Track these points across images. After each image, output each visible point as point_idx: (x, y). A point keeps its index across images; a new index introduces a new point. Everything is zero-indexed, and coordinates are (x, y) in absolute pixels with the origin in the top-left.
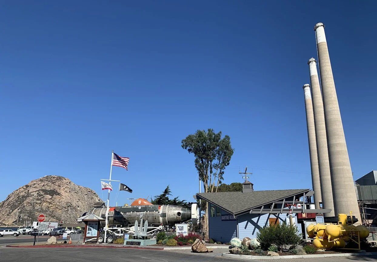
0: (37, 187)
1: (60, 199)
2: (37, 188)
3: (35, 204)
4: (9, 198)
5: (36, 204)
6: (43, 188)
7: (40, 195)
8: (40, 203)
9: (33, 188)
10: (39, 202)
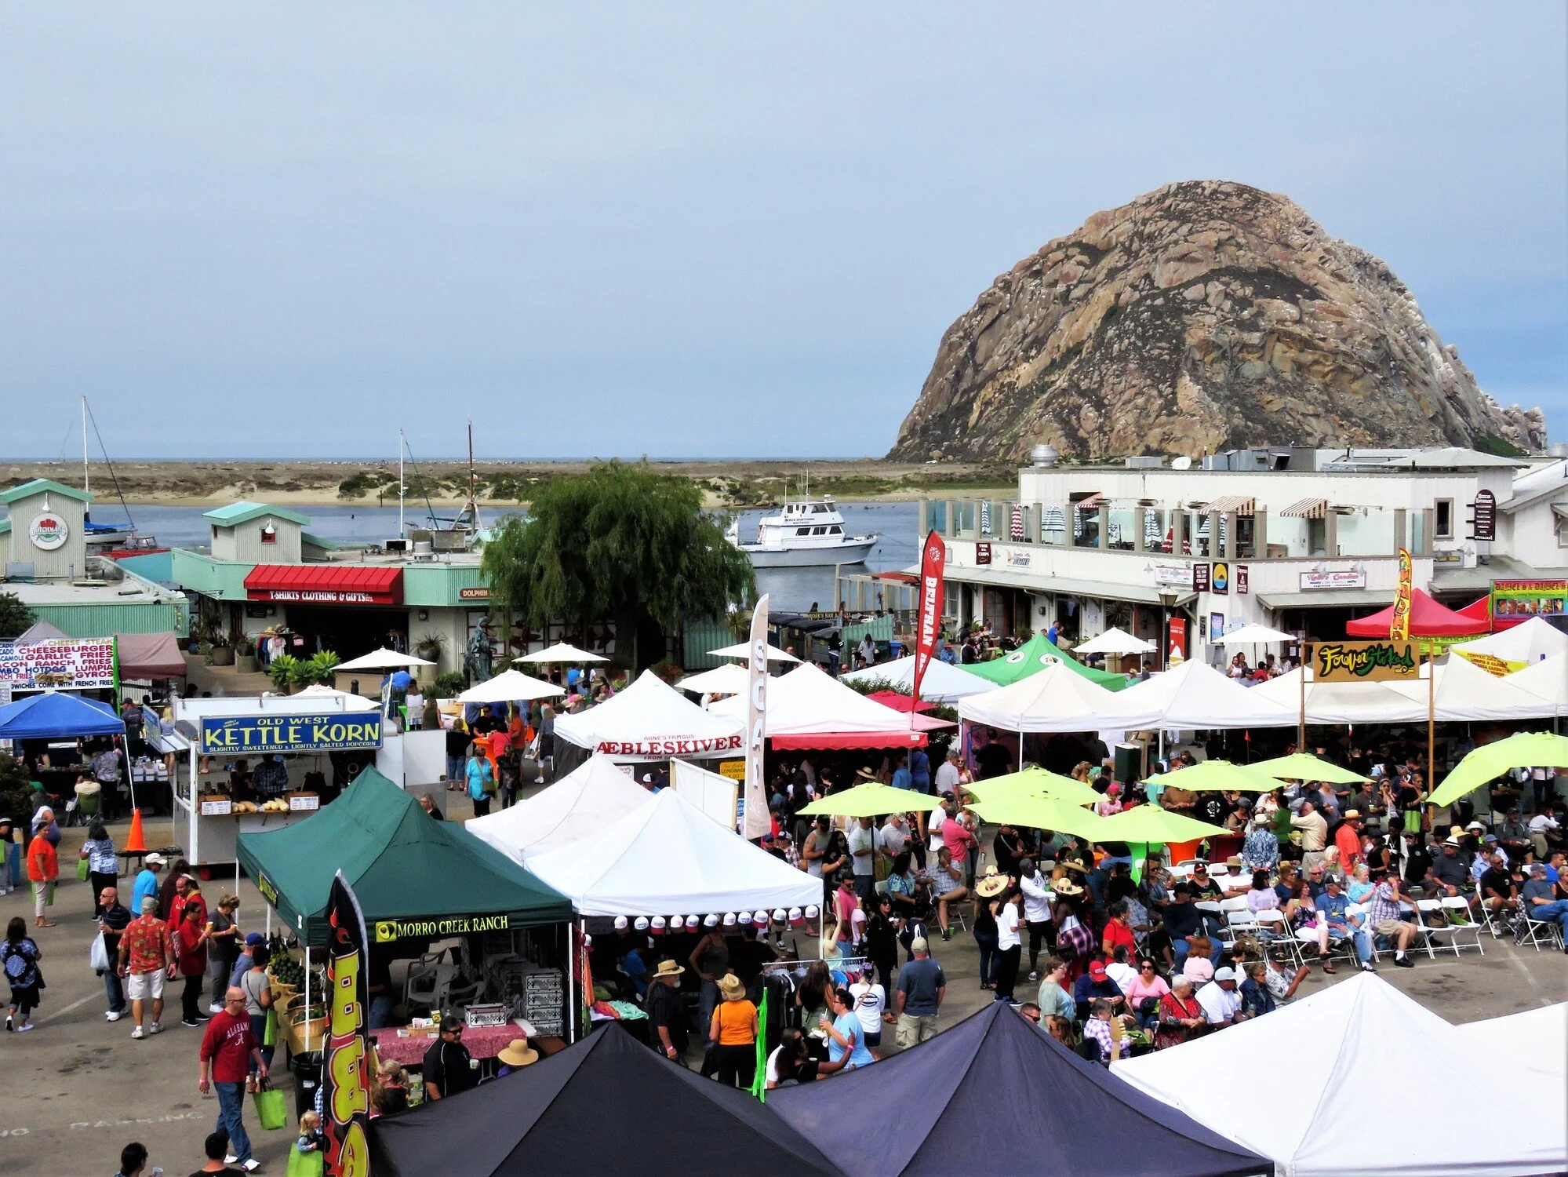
0: (1193, 255)
1: (1339, 319)
2: (1195, 261)
3: (1237, 349)
4: (998, 317)
5: (1241, 351)
6: (1224, 260)
7: (1244, 303)
8: (1263, 347)
9: (1168, 260)
10: (1255, 338)
